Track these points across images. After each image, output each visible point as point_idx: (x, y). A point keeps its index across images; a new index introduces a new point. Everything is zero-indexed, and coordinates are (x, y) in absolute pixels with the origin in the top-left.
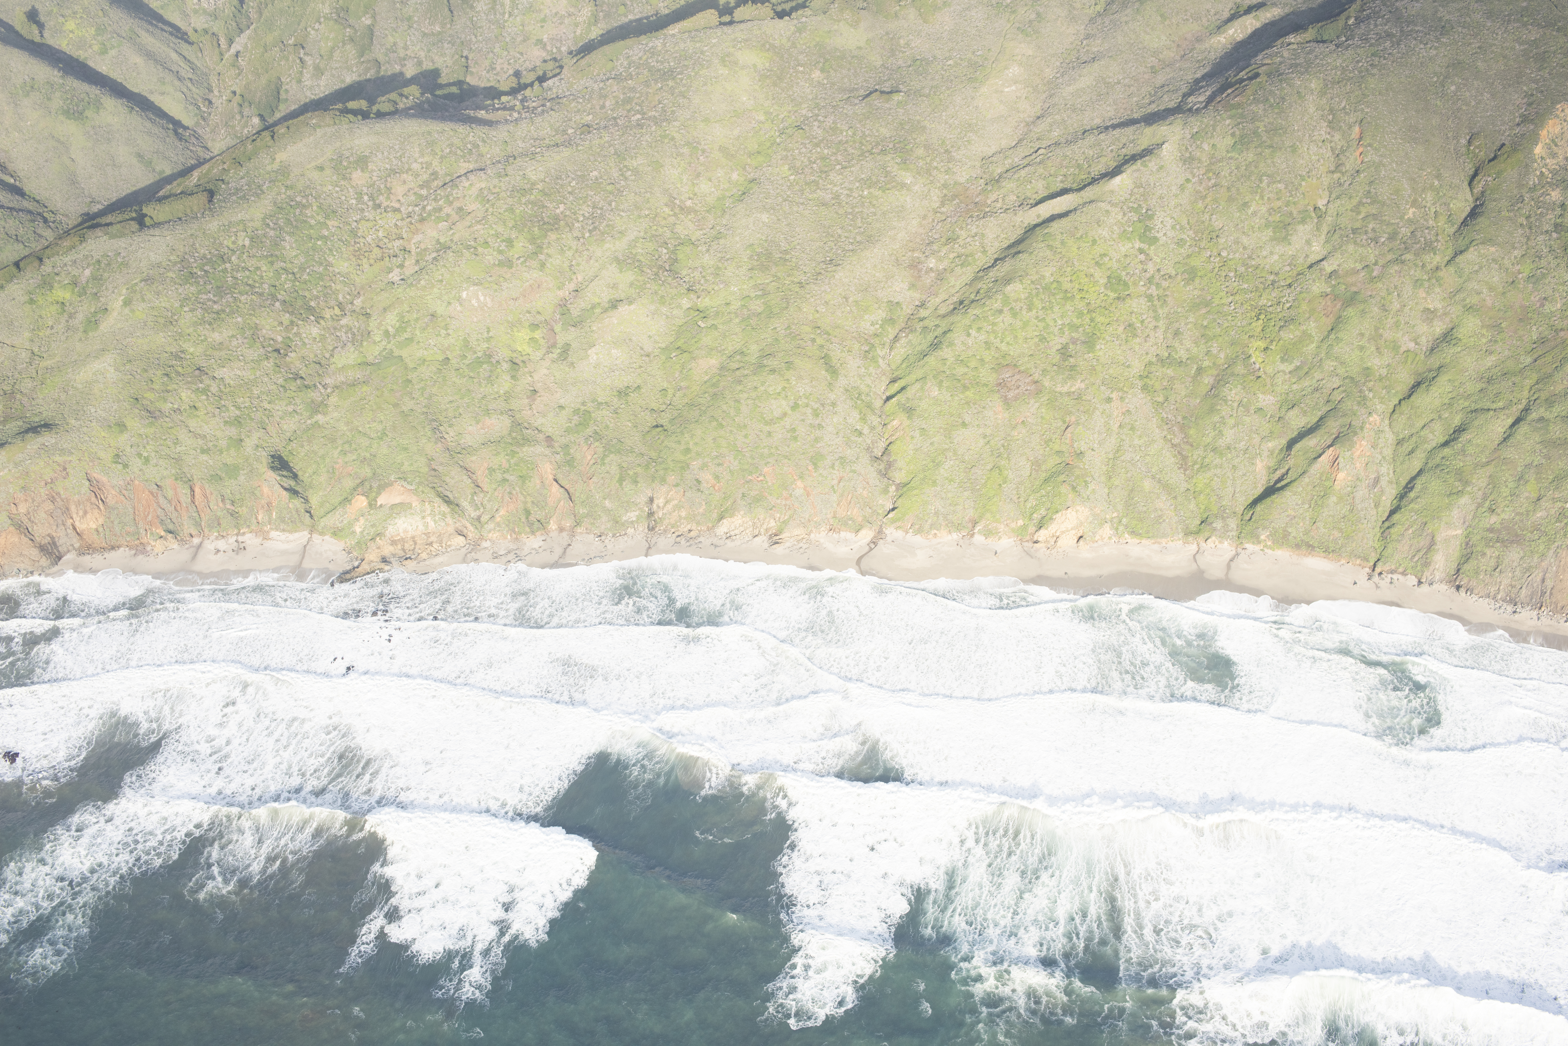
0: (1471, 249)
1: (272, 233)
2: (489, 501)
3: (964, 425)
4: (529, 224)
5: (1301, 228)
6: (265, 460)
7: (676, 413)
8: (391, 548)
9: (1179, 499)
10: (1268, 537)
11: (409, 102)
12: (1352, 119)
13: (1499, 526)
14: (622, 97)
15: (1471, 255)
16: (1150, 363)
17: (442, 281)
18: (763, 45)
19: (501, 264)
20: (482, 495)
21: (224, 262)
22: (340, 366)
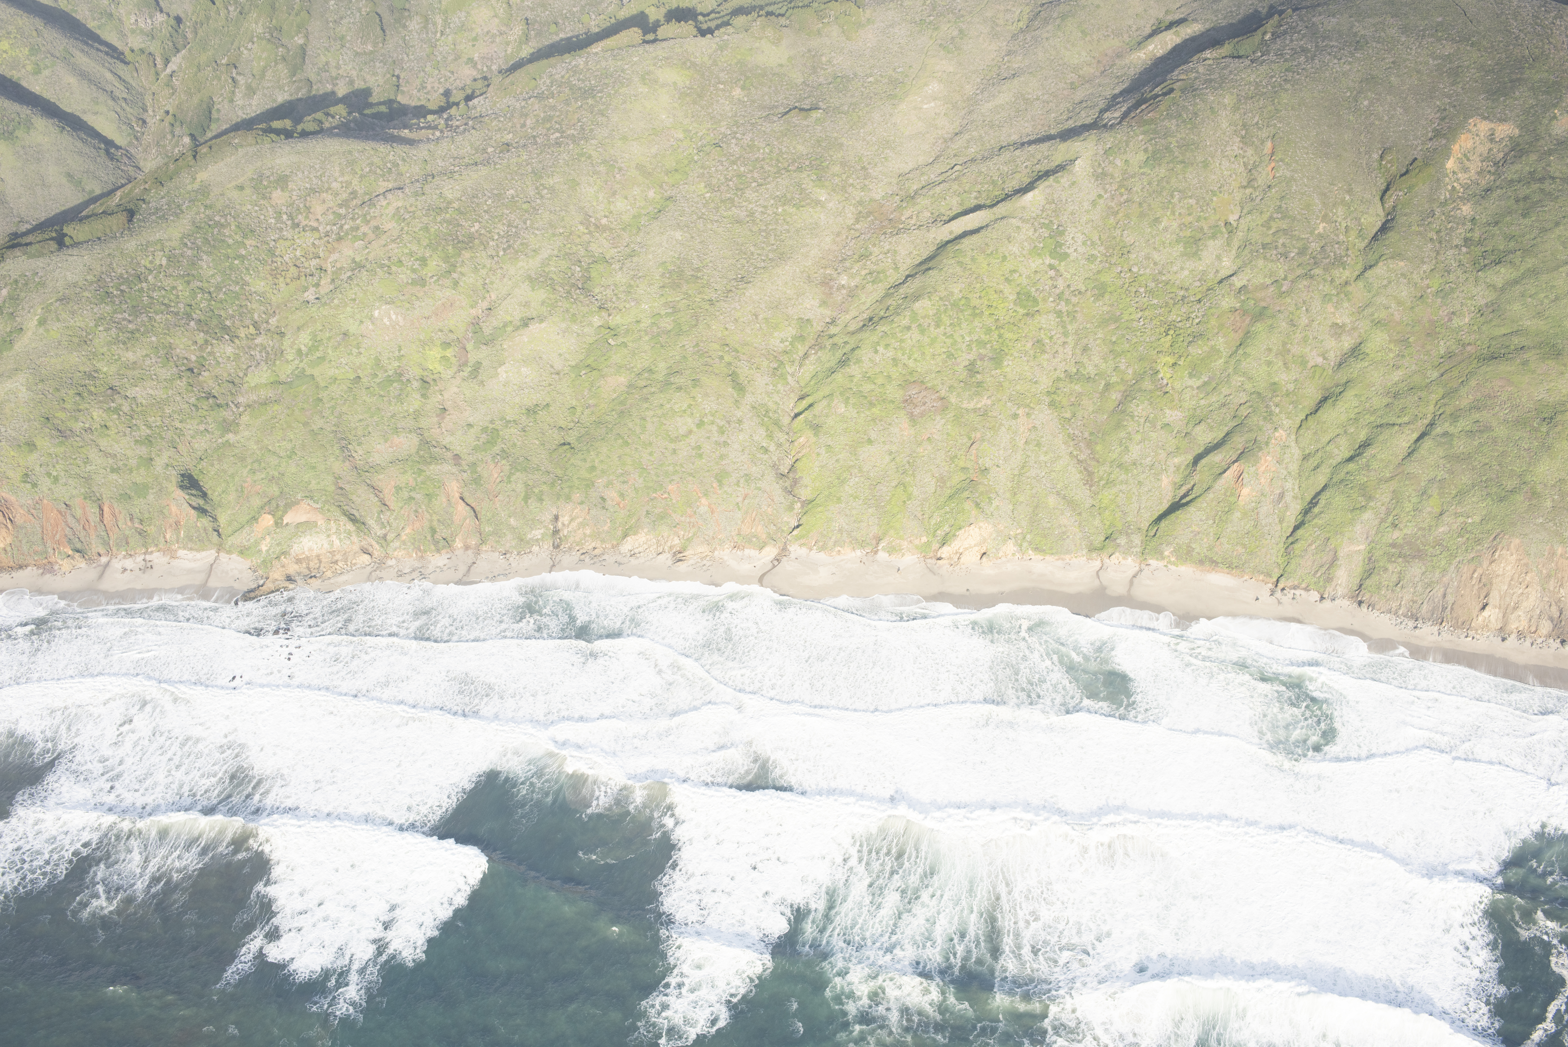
0: (1381, 264)
1: (189, 252)
2: (395, 519)
3: (870, 441)
4: (443, 242)
5: (1211, 243)
6: (175, 479)
7: (583, 431)
8: (296, 567)
9: (1084, 515)
10: (1171, 552)
11: (335, 122)
12: (1264, 134)
13: (1401, 542)
14: (542, 115)
15: (1380, 270)
16: (1059, 379)
17: (355, 300)
18: (684, 63)
19: (414, 283)
20: (388, 513)
21: (140, 281)
22: (253, 385)
